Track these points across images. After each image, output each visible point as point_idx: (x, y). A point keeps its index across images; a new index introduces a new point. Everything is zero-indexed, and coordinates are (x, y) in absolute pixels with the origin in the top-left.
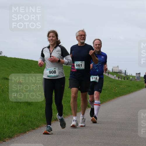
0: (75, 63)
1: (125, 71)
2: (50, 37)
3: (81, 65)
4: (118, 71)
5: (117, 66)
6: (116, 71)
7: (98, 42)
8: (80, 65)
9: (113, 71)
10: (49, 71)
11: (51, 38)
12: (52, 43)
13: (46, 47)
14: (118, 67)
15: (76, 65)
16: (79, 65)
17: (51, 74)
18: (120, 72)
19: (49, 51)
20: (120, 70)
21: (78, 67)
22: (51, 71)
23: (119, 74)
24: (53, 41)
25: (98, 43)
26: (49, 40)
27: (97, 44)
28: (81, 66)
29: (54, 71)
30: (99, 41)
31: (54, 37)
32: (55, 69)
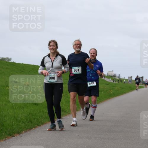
0: (73, 68)
1: (119, 75)
2: (51, 46)
3: (78, 70)
6: (111, 75)
9: (109, 75)
10: (49, 77)
14: (112, 71)
15: (74, 70)
16: (76, 70)
17: (51, 80)
18: (115, 76)
20: (115, 74)
23: (114, 77)
24: (53, 50)
25: (93, 52)
26: (50, 49)
30: (94, 50)
31: (54, 46)
32: (54, 75)
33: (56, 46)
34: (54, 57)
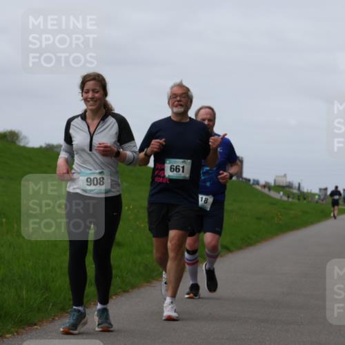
0: (168, 162)
1: (299, 184)
2: (87, 92)
3: (183, 167)
4: (284, 184)
5: (283, 174)
7: (207, 114)
8: (181, 169)
9: (277, 184)
10: (86, 177)
11: (90, 95)
12: (93, 107)
13: (77, 117)
14: (285, 176)
15: (171, 168)
16: (177, 169)
17: (92, 187)
19: (87, 129)
20: (290, 183)
21: (175, 172)
22: (92, 177)
23: (287, 189)
24: (96, 101)
25: (208, 116)
27: (205, 117)
28: (183, 172)
29: (100, 179)
30: (210, 110)
31: (97, 92)
32: (101, 173)
33: (101, 92)
34: (96, 122)
